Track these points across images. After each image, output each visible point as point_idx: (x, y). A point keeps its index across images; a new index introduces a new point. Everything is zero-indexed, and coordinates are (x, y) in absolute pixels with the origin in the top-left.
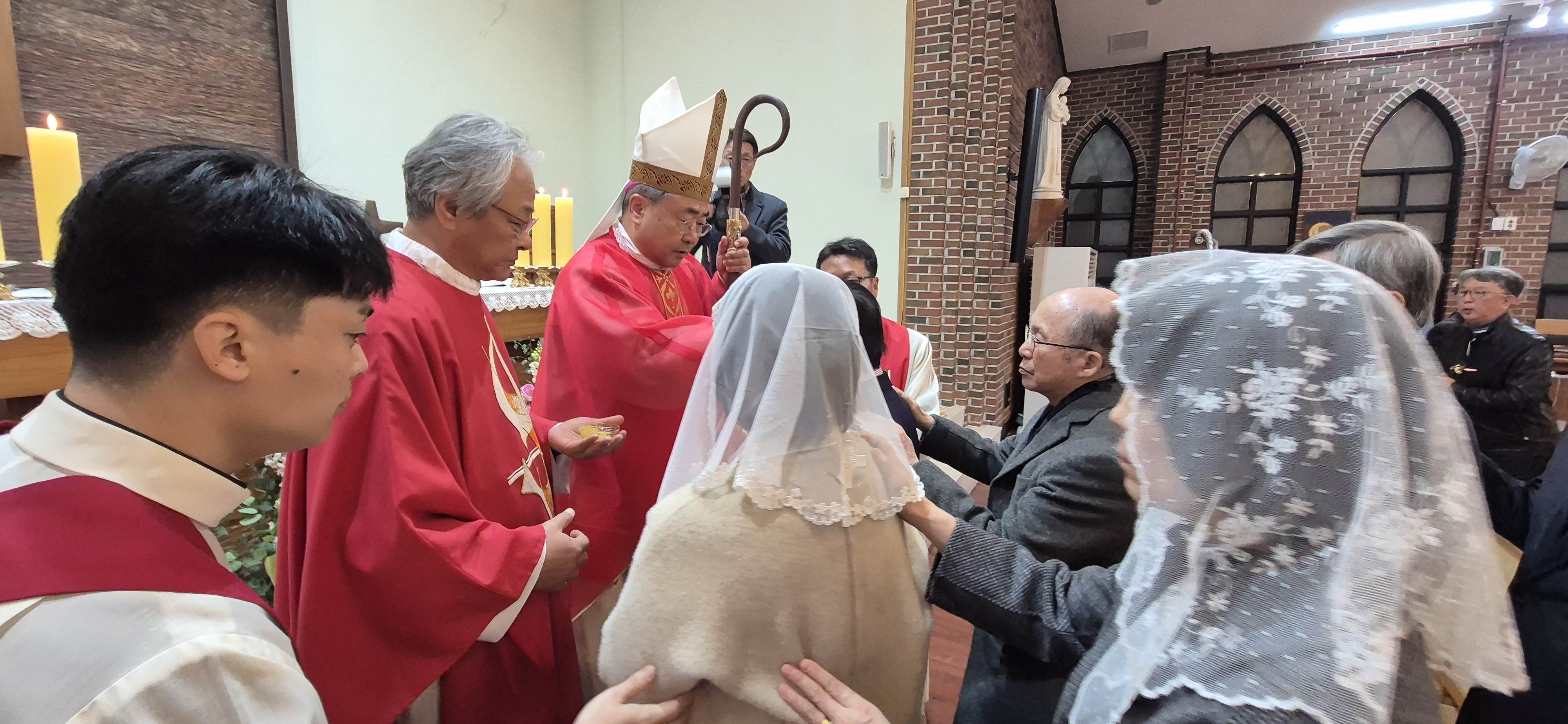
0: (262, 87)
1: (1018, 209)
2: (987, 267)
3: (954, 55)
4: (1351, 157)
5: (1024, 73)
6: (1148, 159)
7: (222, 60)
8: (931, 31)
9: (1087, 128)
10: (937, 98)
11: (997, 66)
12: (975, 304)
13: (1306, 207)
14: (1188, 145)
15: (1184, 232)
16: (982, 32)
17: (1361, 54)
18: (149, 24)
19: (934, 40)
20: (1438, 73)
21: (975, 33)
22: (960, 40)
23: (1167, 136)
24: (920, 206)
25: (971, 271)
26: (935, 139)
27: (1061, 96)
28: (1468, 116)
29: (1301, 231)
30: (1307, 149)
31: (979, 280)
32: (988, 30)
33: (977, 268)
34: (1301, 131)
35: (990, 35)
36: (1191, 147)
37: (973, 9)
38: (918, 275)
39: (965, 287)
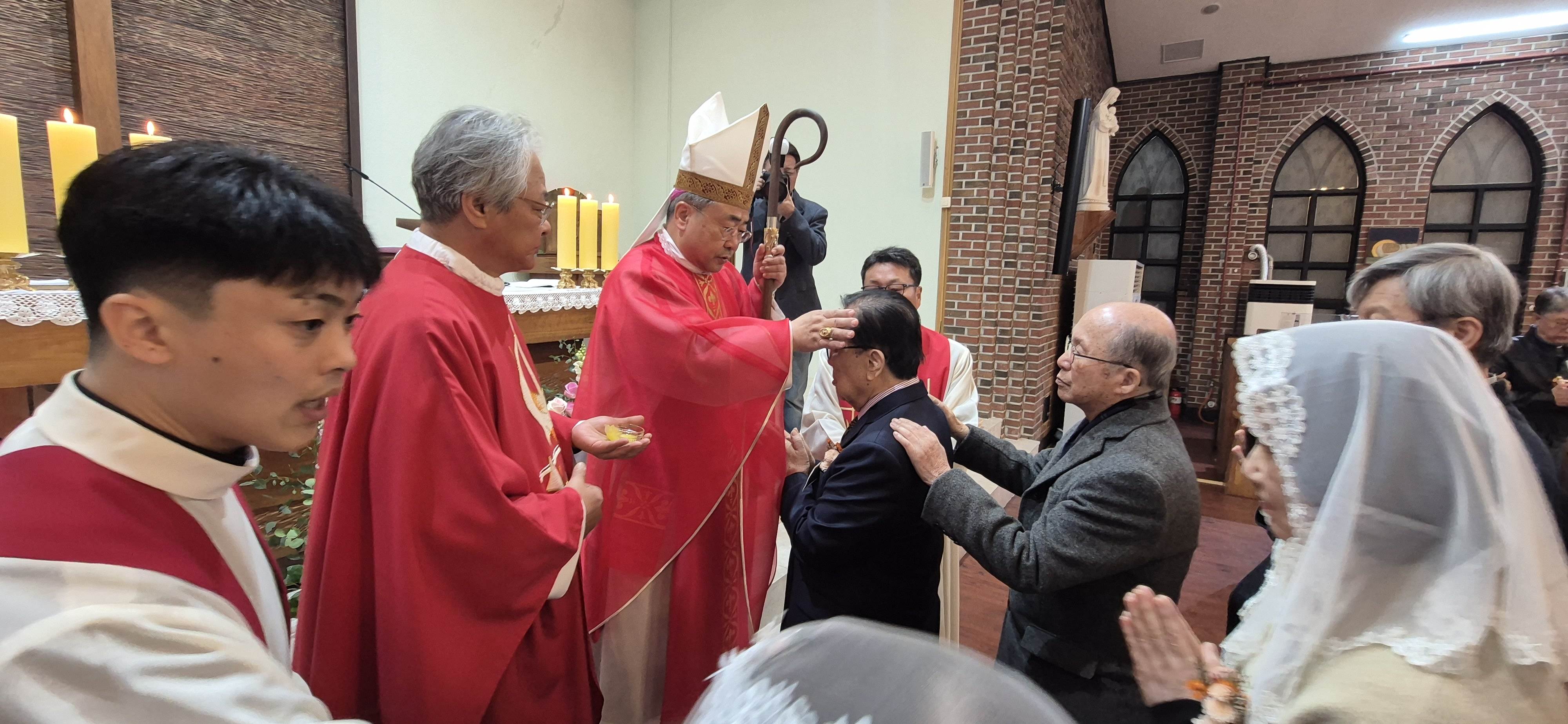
0: (331, 93)
1: (1062, 221)
2: (1028, 279)
3: (1000, 65)
4: (1419, 172)
5: (1072, 84)
6: (1200, 171)
7: (296, 68)
8: (977, 41)
9: (1137, 139)
10: (981, 108)
11: (1043, 76)
12: (1015, 316)
13: (1369, 223)
14: (1243, 158)
15: (1237, 247)
16: (1030, 42)
17: (1433, 64)
18: (233, 35)
19: (980, 49)
20: (1517, 85)
21: (1022, 43)
22: (1006, 50)
23: (1221, 148)
24: (962, 216)
25: (1013, 282)
26: (980, 149)
27: (1109, 106)
28: (1550, 131)
29: (1364, 248)
30: (1372, 163)
31: (1020, 291)
32: (1035, 40)
33: (1018, 279)
34: (1365, 144)
35: (1037, 45)
36: (1246, 160)
37: (1020, 19)
38: (958, 284)
39: (1005, 299)
